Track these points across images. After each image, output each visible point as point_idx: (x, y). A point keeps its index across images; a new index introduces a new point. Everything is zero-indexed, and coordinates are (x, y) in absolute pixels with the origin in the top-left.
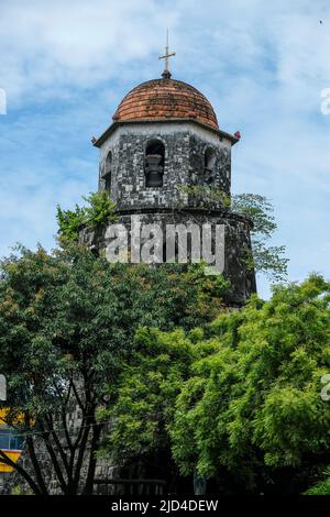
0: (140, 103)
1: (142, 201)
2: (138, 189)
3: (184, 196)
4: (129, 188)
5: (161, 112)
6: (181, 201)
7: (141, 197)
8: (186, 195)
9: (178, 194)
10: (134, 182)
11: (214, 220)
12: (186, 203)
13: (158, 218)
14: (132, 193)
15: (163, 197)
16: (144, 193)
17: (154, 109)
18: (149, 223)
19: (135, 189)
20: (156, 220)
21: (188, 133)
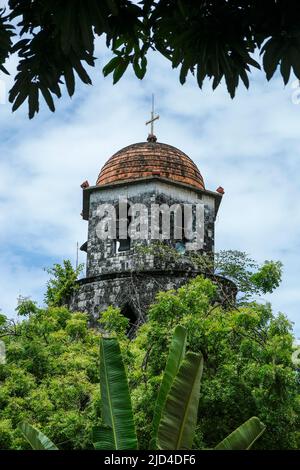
0: (112, 168)
1: (109, 268)
2: (105, 256)
3: (150, 258)
4: (97, 256)
5: (129, 175)
6: (147, 264)
7: (109, 264)
8: (152, 256)
9: (144, 257)
10: (102, 250)
11: (178, 281)
12: (151, 265)
13: (117, 283)
14: (100, 260)
15: (129, 262)
16: (111, 260)
17: (123, 173)
18: (108, 290)
19: (102, 256)
20: (115, 286)
21: (154, 193)
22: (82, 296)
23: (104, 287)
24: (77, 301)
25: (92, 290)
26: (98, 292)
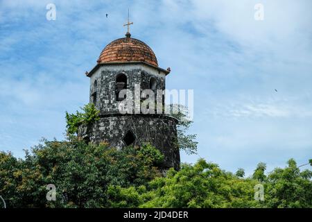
0: (113, 52)
1: (114, 109)
2: (112, 102)
4: (106, 102)
5: (124, 58)
7: (114, 107)
10: (109, 98)
11: (155, 120)
14: (108, 104)
16: (115, 104)
17: (121, 56)
18: (118, 122)
19: (110, 102)
20: (122, 120)
21: (140, 70)
22: (102, 124)
23: (115, 120)
24: (99, 126)
25: (108, 121)
26: (112, 123)
